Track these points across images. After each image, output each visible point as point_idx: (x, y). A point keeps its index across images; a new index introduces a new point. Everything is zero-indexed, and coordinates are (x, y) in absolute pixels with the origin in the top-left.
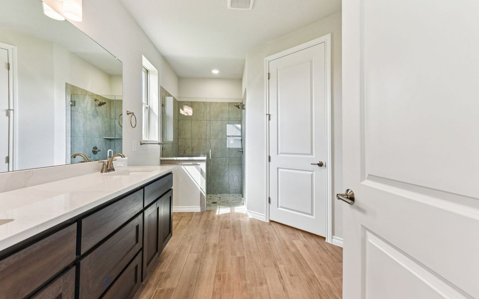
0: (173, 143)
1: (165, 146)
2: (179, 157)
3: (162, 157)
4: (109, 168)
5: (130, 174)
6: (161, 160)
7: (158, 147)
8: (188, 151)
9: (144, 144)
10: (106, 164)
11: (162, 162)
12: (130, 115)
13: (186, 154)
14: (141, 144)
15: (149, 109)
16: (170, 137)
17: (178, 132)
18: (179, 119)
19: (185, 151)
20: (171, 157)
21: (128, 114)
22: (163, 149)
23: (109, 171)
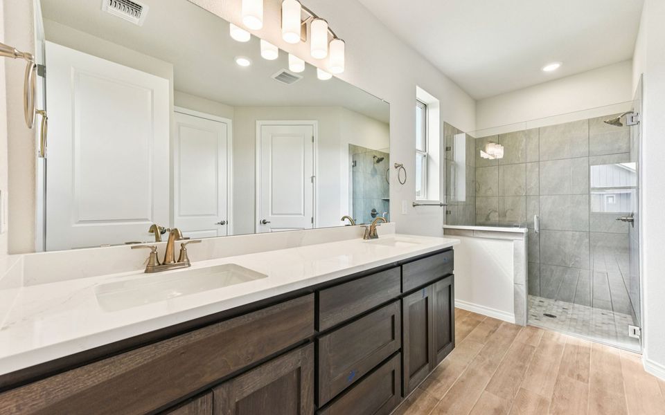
0: (466, 204)
1: (450, 209)
2: (476, 225)
3: (447, 223)
4: (371, 235)
5: (397, 244)
6: (445, 229)
7: (441, 210)
8: (494, 217)
9: (418, 205)
10: (369, 229)
11: (447, 232)
12: (398, 168)
13: (489, 222)
14: (414, 206)
15: (427, 158)
16: (461, 195)
17: (475, 187)
18: (477, 166)
19: (488, 216)
20: (461, 225)
21: (396, 167)
22: (447, 213)
23: (372, 238)
